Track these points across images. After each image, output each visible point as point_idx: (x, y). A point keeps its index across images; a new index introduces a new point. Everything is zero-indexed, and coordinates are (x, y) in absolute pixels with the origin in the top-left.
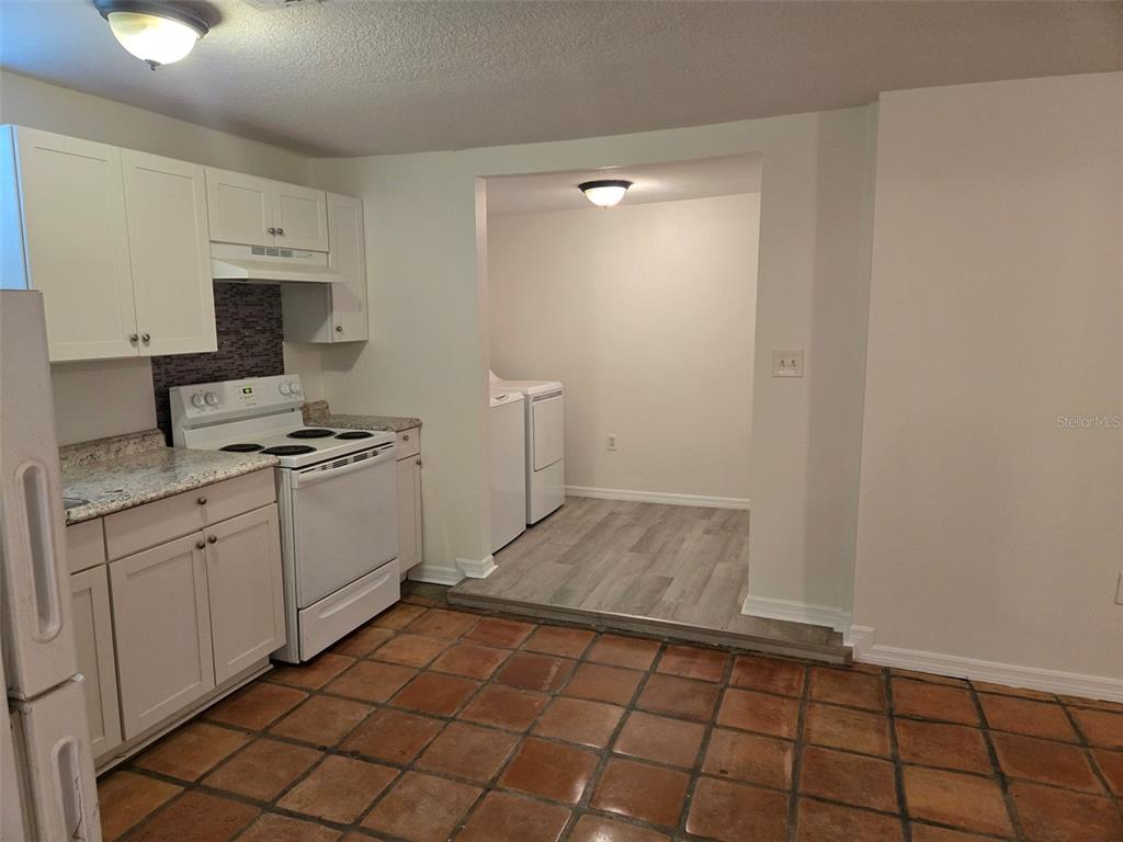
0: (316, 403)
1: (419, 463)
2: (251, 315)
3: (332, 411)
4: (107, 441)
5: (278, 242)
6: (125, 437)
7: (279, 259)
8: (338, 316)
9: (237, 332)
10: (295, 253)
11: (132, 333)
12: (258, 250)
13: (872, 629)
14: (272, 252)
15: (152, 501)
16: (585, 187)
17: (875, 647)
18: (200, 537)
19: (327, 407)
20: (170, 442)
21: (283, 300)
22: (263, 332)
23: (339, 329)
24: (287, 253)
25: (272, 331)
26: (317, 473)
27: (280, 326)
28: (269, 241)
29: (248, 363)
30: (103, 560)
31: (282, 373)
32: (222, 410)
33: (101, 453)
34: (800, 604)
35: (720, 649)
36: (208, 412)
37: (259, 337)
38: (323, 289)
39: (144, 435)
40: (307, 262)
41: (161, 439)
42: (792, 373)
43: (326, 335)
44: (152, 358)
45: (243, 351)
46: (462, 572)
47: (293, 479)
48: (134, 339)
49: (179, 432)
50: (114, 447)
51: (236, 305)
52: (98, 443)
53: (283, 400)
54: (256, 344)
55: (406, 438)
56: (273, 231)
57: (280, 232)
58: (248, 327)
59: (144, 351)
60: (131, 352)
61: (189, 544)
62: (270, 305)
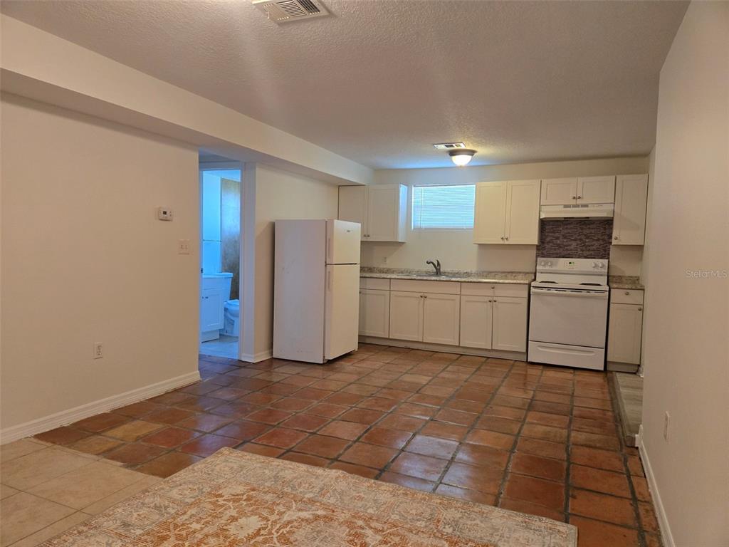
1: (640, 309)
2: (591, 233)
4: (512, 272)
5: (579, 202)
7: (580, 209)
8: (616, 232)
9: (581, 240)
10: (591, 205)
11: (503, 236)
12: (566, 206)
14: (574, 206)
15: (474, 282)
18: (491, 299)
19: (638, 280)
22: (598, 240)
23: (616, 238)
24: (586, 206)
25: (603, 240)
27: (610, 238)
28: (573, 202)
29: (586, 253)
30: (459, 293)
31: (607, 259)
32: (555, 268)
33: (509, 275)
37: (594, 242)
39: (527, 273)
40: (599, 208)
45: (584, 248)
48: (502, 238)
50: (514, 275)
52: (509, 273)
53: (592, 269)
54: (592, 245)
55: (627, 294)
56: (574, 198)
57: (579, 198)
58: (588, 238)
59: (506, 242)
60: (502, 242)
61: (487, 299)
62: (605, 229)
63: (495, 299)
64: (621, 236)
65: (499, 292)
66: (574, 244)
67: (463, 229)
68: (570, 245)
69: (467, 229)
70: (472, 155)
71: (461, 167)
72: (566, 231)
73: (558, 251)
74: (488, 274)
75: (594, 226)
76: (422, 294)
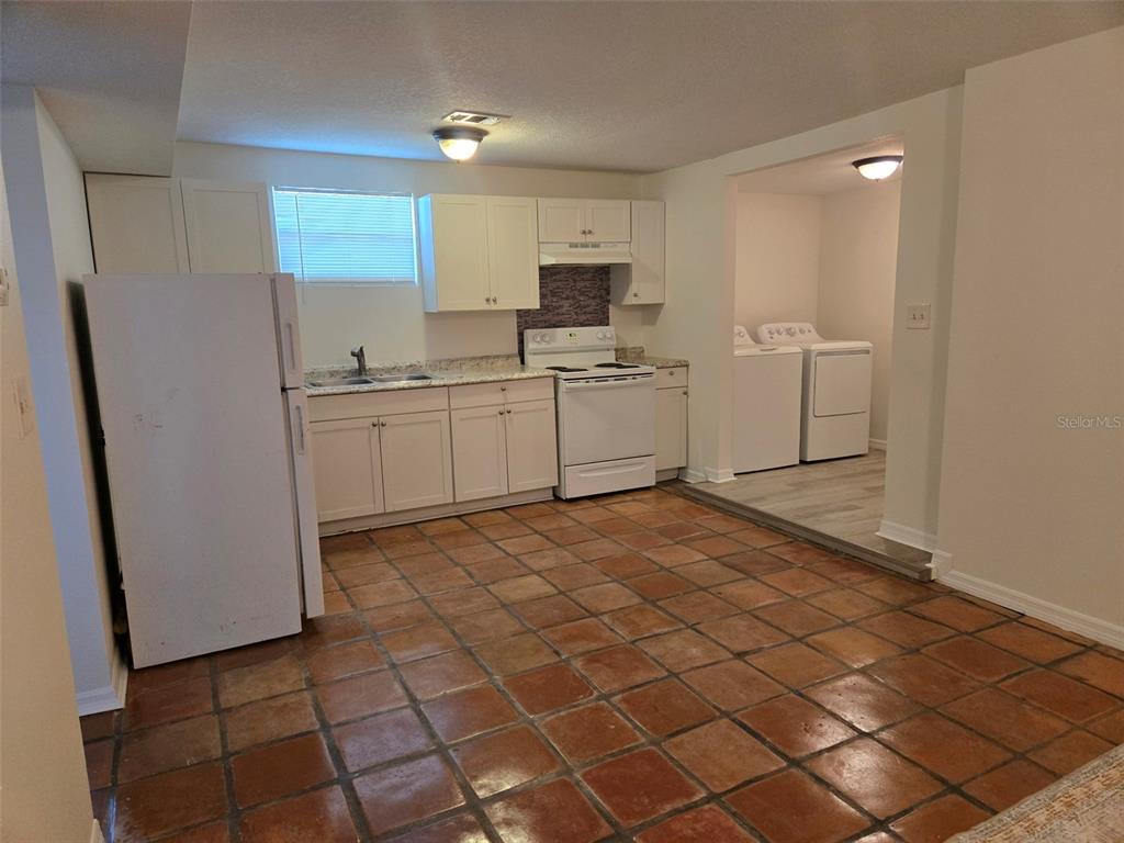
0: (634, 348)
1: (685, 393)
2: (586, 287)
3: (646, 354)
4: (488, 357)
5: (590, 239)
6: (498, 357)
7: (589, 250)
8: (634, 287)
9: (574, 298)
10: (602, 245)
11: (487, 296)
12: (573, 245)
13: (950, 555)
14: (583, 246)
15: (473, 383)
16: (858, 164)
17: (952, 572)
18: (501, 408)
19: (643, 351)
20: (523, 362)
21: (611, 276)
22: (594, 298)
23: (636, 295)
24: (596, 245)
25: (601, 297)
26: (582, 384)
27: (608, 294)
28: (582, 239)
29: (582, 318)
30: (447, 408)
31: (608, 325)
32: (553, 345)
33: (483, 363)
34: (921, 533)
35: (836, 552)
36: (543, 345)
37: (591, 301)
38: (626, 267)
39: (508, 357)
40: (612, 250)
41: (518, 360)
42: (923, 325)
43: (629, 300)
44: (518, 311)
45: (578, 310)
46: (707, 477)
47: (563, 385)
48: (488, 300)
49: (528, 357)
50: (490, 361)
51: (575, 281)
52: (482, 358)
53: (598, 343)
54: (588, 306)
55: (671, 374)
56: (584, 232)
57: (590, 232)
58: (582, 294)
59: (493, 307)
60: (486, 307)
61: (495, 411)
62: (601, 280)
63: (508, 407)
64: (639, 291)
65: (512, 395)
66: (566, 304)
67: (391, 282)
68: (561, 307)
69: (397, 282)
70: (480, 140)
71: (458, 162)
72: (555, 285)
73: (546, 317)
74: (451, 363)
75: (588, 276)
76: (375, 420)
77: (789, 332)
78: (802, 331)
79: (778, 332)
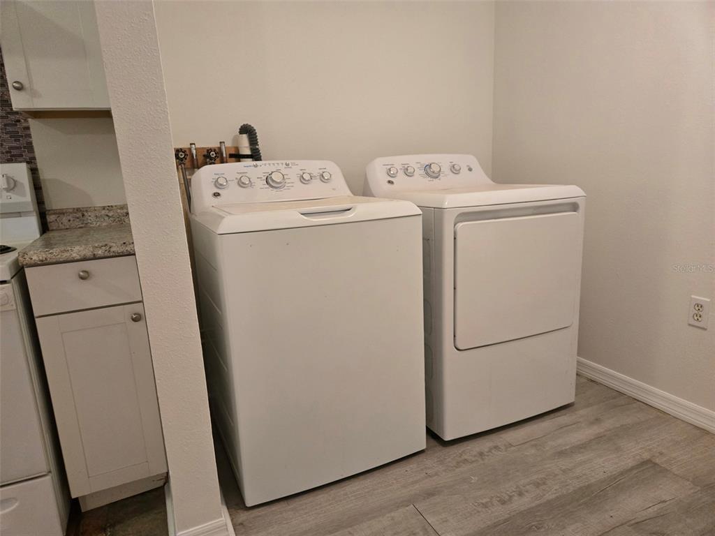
55: (85, 276)
77: (428, 171)
78: (455, 170)
79: (407, 172)
